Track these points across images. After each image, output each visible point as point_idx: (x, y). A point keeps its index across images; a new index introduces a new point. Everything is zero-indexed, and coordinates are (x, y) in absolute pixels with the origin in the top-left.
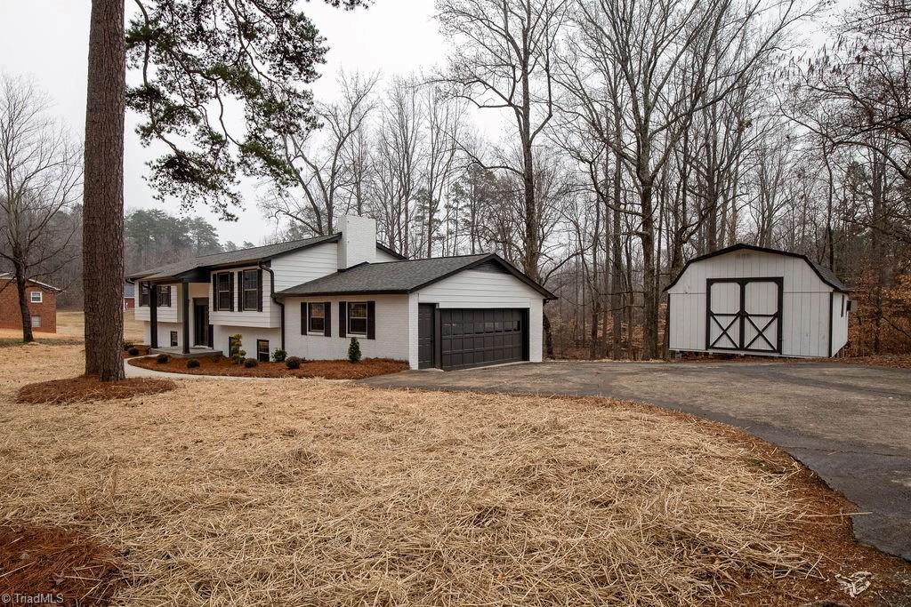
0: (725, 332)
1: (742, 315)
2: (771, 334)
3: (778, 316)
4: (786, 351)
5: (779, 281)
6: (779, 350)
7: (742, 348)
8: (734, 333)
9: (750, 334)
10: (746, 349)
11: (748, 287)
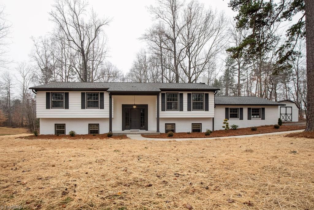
0: (283, 118)
1: (286, 114)
2: (290, 118)
3: (291, 114)
4: (293, 121)
5: (291, 107)
6: (292, 121)
7: (286, 121)
8: (285, 118)
9: (287, 118)
10: (287, 121)
11: (287, 108)
